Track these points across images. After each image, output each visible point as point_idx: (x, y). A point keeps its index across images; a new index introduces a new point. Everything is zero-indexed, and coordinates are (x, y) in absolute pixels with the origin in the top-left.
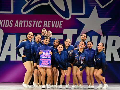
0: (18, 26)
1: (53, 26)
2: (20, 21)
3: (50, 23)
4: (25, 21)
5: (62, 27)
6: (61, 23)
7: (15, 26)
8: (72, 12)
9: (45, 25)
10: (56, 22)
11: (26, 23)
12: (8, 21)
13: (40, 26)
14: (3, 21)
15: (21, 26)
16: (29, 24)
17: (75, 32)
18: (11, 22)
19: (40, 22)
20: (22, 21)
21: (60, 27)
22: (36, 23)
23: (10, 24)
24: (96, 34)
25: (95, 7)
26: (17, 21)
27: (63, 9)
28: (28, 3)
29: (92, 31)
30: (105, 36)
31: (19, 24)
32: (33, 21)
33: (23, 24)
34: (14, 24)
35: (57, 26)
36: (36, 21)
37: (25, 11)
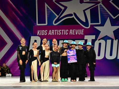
0: (51, 34)
1: (76, 34)
2: (52, 30)
3: (74, 31)
4: (56, 30)
5: (83, 34)
6: (83, 31)
7: (49, 34)
8: (91, 23)
9: (71, 33)
10: (79, 30)
11: (57, 31)
12: (44, 31)
13: (67, 33)
14: (40, 31)
15: (53, 34)
16: (59, 32)
17: (93, 37)
18: (46, 31)
19: (67, 31)
20: (54, 31)
21: (82, 34)
22: (64, 31)
23: (45, 33)
24: (109, 38)
25: (108, 18)
26: (50, 31)
27: (84, 21)
28: (57, 17)
29: (106, 36)
30: (117, 40)
31: (52, 32)
32: (62, 30)
33: (54, 33)
34: (48, 32)
35: (80, 33)
36: (64, 30)
37: (55, 23)
